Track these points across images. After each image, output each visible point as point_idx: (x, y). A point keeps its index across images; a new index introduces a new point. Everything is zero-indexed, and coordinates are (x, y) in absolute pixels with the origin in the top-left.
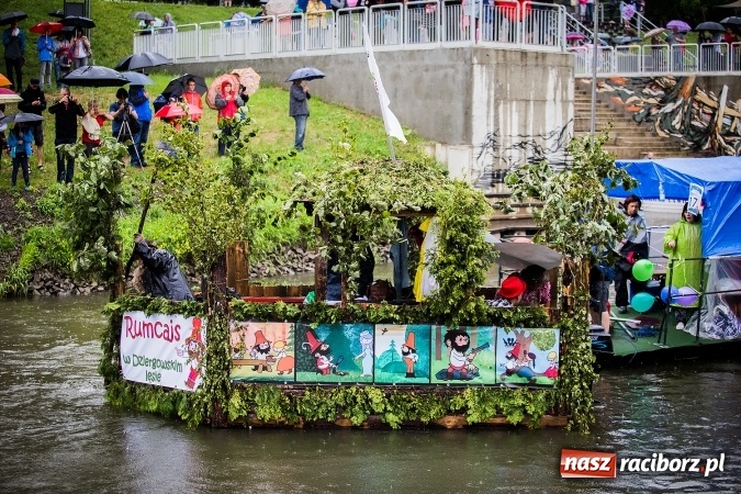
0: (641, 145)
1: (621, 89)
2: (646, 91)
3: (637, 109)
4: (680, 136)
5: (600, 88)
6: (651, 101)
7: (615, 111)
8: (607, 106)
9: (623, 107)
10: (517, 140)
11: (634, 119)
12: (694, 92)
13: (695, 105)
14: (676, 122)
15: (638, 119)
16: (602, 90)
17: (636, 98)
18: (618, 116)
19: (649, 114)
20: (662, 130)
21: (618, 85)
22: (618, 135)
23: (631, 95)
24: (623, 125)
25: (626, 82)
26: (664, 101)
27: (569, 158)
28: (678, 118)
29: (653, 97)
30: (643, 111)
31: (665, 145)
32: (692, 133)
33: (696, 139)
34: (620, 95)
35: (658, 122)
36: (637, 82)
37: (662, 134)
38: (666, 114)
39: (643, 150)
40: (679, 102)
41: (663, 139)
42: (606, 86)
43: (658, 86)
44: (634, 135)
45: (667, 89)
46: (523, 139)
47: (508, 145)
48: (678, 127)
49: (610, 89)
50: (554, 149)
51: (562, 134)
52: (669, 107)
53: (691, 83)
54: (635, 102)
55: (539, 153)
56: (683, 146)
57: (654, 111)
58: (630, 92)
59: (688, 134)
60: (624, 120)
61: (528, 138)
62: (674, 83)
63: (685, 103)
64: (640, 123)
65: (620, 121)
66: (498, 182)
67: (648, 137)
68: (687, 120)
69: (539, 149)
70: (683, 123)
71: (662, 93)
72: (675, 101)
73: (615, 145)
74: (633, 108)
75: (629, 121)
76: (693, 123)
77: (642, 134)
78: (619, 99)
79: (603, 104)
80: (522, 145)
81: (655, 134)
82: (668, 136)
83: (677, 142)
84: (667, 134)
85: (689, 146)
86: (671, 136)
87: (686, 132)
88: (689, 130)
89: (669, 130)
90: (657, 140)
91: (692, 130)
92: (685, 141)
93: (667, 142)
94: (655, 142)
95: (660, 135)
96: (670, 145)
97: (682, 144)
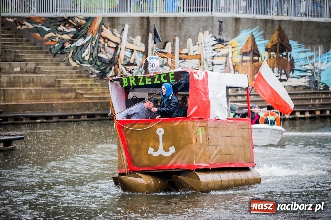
0: (56, 73)
1: (39, 26)
2: (61, 28)
3: (53, 43)
4: (89, 65)
5: (22, 25)
6: (65, 37)
7: (35, 44)
8: (28, 41)
9: (41, 41)
11: (51, 51)
12: (100, 30)
13: (102, 40)
14: (86, 54)
15: (54, 51)
16: (23, 27)
17: (52, 34)
18: (37, 49)
19: (63, 48)
20: (75, 61)
21: (37, 23)
22: (37, 64)
23: (49, 32)
24: (41, 56)
25: (44, 21)
26: (75, 37)
28: (87, 51)
29: (67, 33)
30: (58, 44)
31: (77, 73)
32: (98, 63)
33: (102, 68)
34: (38, 32)
35: (70, 55)
36: (53, 21)
37: (73, 64)
38: (78, 47)
39: (58, 77)
40: (88, 38)
41: (75, 68)
42: (27, 23)
43: (70, 24)
44: (50, 65)
45: (79, 27)
48: (87, 58)
49: (31, 26)
52: (80, 42)
53: (98, 22)
54: (51, 38)
56: (92, 74)
57: (67, 45)
58: (47, 29)
59: (95, 64)
60: (43, 53)
62: (84, 22)
63: (93, 38)
64: (55, 55)
65: (38, 53)
67: (62, 66)
68: (95, 52)
70: (91, 54)
71: (74, 30)
72: (84, 36)
73: (35, 73)
74: (49, 42)
75: (46, 53)
76: (100, 55)
77: (57, 64)
78: (38, 35)
79: (24, 39)
81: (68, 64)
82: (79, 66)
83: (87, 71)
84: (78, 64)
85: (96, 74)
86: (81, 66)
87: (94, 62)
88: (96, 61)
89: (80, 61)
90: (70, 69)
91: (99, 61)
92: (93, 70)
93: (78, 71)
94: (68, 71)
95: (72, 65)
96: (81, 73)
97: (90, 72)
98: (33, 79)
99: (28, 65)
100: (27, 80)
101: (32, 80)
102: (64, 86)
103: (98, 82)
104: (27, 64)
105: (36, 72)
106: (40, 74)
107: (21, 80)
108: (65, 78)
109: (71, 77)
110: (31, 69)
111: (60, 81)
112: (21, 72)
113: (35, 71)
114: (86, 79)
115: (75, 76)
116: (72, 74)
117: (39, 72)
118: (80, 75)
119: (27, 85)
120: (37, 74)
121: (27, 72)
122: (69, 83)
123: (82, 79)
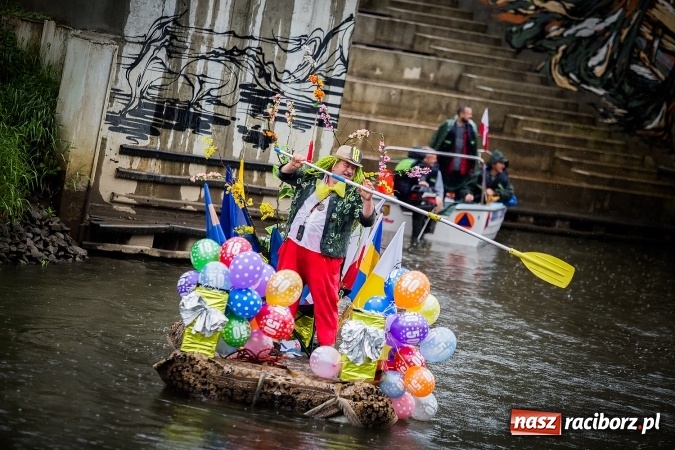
3: (519, 19)
4: (601, 92)
6: (553, 6)
7: (471, 16)
9: (490, 10)
10: (220, 42)
11: (509, 40)
13: (646, 30)
14: (598, 61)
15: (516, 41)
18: (475, 28)
19: (542, 35)
20: (566, 75)
22: (467, 69)
26: (579, 12)
27: (332, 99)
28: (603, 52)
30: (531, 24)
31: (566, 106)
32: (627, 88)
33: (634, 104)
35: (558, 56)
37: (561, 81)
38: (581, 39)
39: (513, 110)
40: (612, 19)
41: (563, 93)
44: (500, 75)
46: (238, 43)
47: (203, 50)
48: (599, 71)
50: (300, 75)
51: (324, 44)
52: (589, 26)
55: (268, 78)
56: (605, 116)
57: (554, 30)
59: (620, 90)
60: (487, 40)
61: (249, 43)
64: (519, 50)
65: (476, 39)
66: (168, 127)
67: (532, 85)
69: (269, 69)
70: (612, 63)
72: (603, 14)
73: (456, 89)
74: (509, 16)
75: (497, 42)
77: (520, 77)
80: (233, 55)
81: (548, 81)
82: (574, 89)
83: (593, 105)
84: (573, 83)
85: (616, 117)
86: (581, 90)
87: (616, 86)
88: (622, 83)
89: (578, 76)
90: (550, 94)
91: (630, 85)
92: (610, 104)
93: (570, 101)
94: (544, 97)
95: (558, 83)
96: (576, 107)
97: (602, 110)
98: (448, 106)
99: (443, 68)
100: (432, 105)
101: (444, 107)
102: (527, 135)
103: (619, 139)
104: (440, 64)
105: (462, 86)
106: (469, 94)
107: (417, 103)
108: (530, 116)
109: (550, 116)
110: (448, 79)
111: (517, 120)
112: (422, 82)
113: (456, 86)
114: (587, 126)
115: (559, 113)
116: (551, 107)
117: (467, 90)
118: (574, 113)
119: (430, 117)
120: (463, 93)
121: (436, 85)
122: (538, 131)
123: (579, 125)
